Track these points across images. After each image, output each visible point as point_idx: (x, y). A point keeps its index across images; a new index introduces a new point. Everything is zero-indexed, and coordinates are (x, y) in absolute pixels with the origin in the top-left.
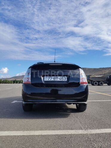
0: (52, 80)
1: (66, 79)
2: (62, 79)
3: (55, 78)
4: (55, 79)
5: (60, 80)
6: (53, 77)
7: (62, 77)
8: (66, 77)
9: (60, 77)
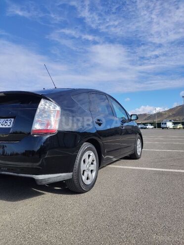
1: (12, 123)
2: (6, 124)
5: (1, 126)
7: (6, 120)
8: (13, 120)
9: (3, 120)
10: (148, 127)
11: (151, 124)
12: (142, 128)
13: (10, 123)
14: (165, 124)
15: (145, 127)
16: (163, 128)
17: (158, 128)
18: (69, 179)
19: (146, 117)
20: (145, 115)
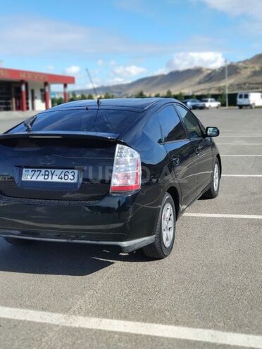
0: (41, 179)
1: (76, 176)
2: (66, 177)
3: (48, 175)
4: (46, 177)
5: (59, 180)
6: (43, 171)
7: (65, 171)
8: (76, 172)
9: (61, 171)
10: (207, 104)
11: (216, 97)
12: (195, 107)
13: (73, 176)
14: (246, 96)
15: (201, 104)
16: (241, 107)
17: (230, 105)
18: (151, 244)
19: (201, 76)
20: (198, 71)
